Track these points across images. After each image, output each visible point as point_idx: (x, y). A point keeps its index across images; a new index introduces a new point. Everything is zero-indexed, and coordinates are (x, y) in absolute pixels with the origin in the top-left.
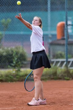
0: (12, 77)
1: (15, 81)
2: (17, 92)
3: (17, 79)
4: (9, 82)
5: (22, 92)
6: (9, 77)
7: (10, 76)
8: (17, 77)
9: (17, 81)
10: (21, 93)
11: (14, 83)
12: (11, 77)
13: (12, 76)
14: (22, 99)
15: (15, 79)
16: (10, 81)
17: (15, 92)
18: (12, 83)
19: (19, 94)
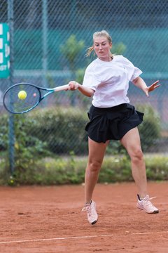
0: (112, 172)
1: (120, 181)
2: (114, 204)
3: (124, 178)
4: (106, 183)
5: (124, 204)
6: (105, 172)
7: (109, 170)
8: (124, 171)
9: (124, 181)
10: (122, 206)
11: (117, 184)
12: (109, 173)
13: (113, 169)
14: (118, 218)
15: (119, 176)
16: (107, 181)
17: (110, 204)
18: (112, 185)
19: (117, 209)
